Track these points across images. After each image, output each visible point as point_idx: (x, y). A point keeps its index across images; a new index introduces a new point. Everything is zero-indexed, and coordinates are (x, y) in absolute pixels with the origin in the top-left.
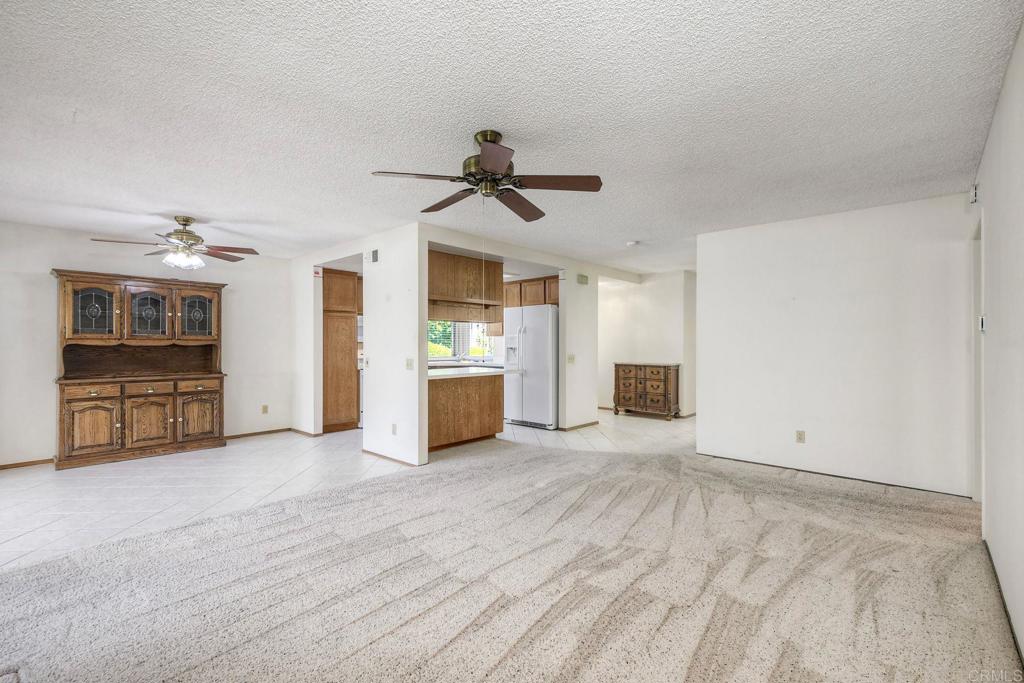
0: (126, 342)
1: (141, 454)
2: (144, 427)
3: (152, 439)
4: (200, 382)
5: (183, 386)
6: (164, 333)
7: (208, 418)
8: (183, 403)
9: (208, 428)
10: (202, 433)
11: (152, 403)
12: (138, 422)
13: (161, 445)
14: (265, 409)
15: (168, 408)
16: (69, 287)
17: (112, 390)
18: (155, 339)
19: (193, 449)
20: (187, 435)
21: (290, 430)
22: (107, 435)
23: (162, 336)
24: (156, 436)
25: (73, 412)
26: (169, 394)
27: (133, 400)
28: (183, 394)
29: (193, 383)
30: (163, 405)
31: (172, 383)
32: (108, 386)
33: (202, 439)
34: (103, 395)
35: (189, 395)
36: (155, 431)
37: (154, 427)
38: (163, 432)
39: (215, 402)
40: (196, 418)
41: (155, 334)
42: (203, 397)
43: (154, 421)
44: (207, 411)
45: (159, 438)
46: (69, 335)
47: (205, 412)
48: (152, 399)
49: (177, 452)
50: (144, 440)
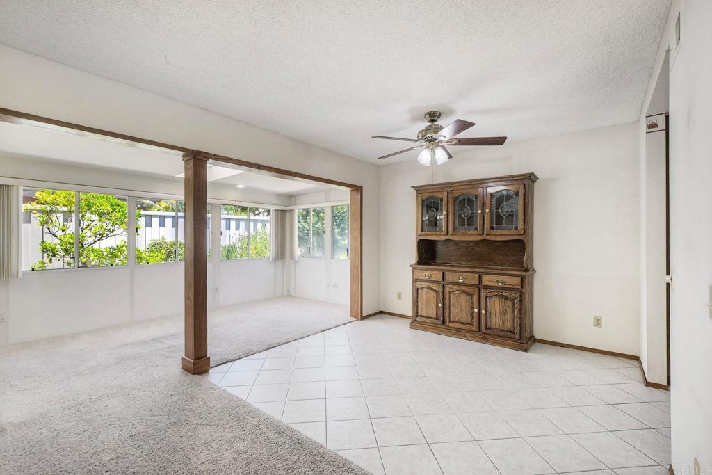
0: (451, 238)
1: (455, 334)
2: (457, 311)
3: (463, 323)
4: (501, 278)
5: (488, 280)
6: (476, 229)
7: (509, 316)
8: (486, 297)
9: (508, 327)
10: (502, 330)
11: (463, 292)
12: (453, 305)
13: (469, 331)
14: (598, 322)
15: (475, 298)
16: (420, 199)
17: (437, 276)
18: (470, 235)
19: (494, 343)
20: (490, 328)
22: (435, 311)
23: (475, 232)
24: (465, 322)
25: (418, 289)
26: (475, 286)
27: (450, 286)
28: (487, 287)
29: (495, 278)
30: (471, 295)
31: (477, 275)
32: (435, 272)
33: (504, 337)
34: (433, 279)
35: (492, 289)
36: (465, 317)
37: (464, 312)
38: (470, 319)
39: (516, 301)
40: (497, 315)
41: (469, 230)
42: (504, 294)
43: (464, 308)
44: (508, 309)
45: (467, 324)
46: (420, 233)
47: (506, 310)
48: (463, 288)
49: (481, 342)
50: (457, 322)
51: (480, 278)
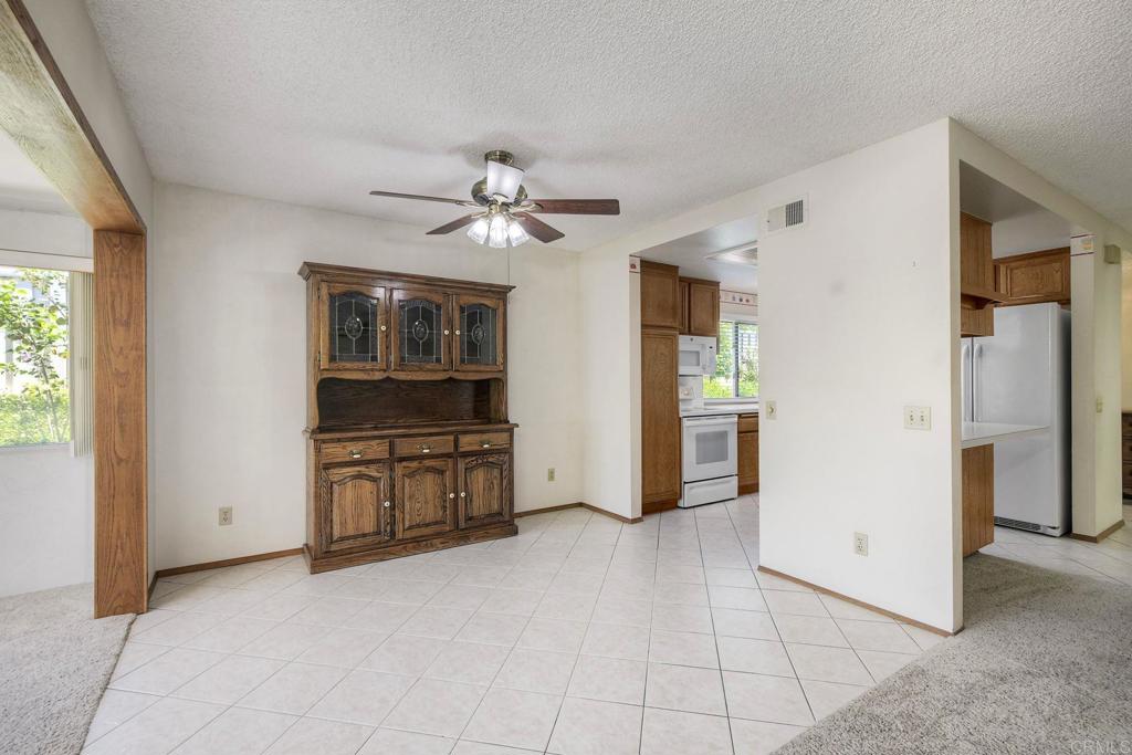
0: (393, 375)
1: (414, 548)
2: (418, 506)
3: (427, 525)
4: (485, 437)
5: (467, 442)
6: (438, 360)
7: (496, 491)
8: (466, 470)
9: (496, 507)
10: (488, 515)
11: (428, 470)
12: (410, 498)
13: (438, 535)
14: (551, 475)
15: (448, 476)
16: (324, 291)
17: (379, 449)
18: (428, 371)
19: (476, 539)
20: (470, 519)
21: (581, 505)
22: (373, 519)
23: (438, 367)
24: (433, 519)
25: (332, 483)
26: (449, 456)
27: (404, 464)
28: (465, 455)
29: (477, 437)
30: (442, 472)
31: (452, 438)
32: (374, 443)
33: (490, 524)
34: (369, 457)
35: (473, 456)
36: (431, 513)
37: (431, 506)
38: (441, 513)
39: (504, 467)
40: (481, 492)
41: (428, 362)
42: (490, 460)
43: (430, 496)
44: (495, 482)
45: (436, 523)
46: (324, 364)
47: (492, 483)
48: (428, 463)
49: (459, 545)
50: (418, 526)
51: (456, 442)
